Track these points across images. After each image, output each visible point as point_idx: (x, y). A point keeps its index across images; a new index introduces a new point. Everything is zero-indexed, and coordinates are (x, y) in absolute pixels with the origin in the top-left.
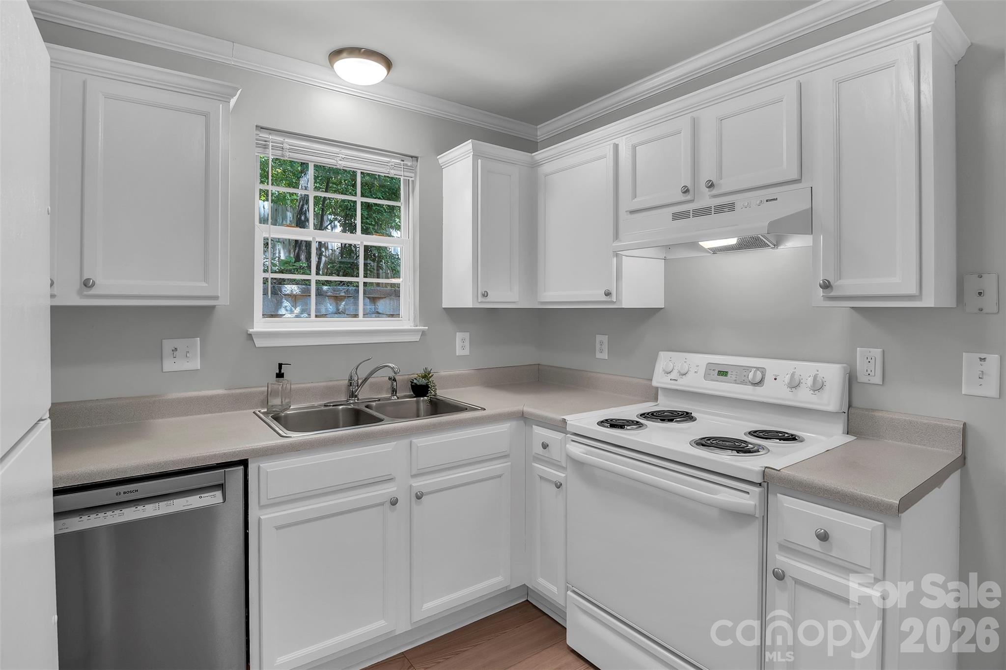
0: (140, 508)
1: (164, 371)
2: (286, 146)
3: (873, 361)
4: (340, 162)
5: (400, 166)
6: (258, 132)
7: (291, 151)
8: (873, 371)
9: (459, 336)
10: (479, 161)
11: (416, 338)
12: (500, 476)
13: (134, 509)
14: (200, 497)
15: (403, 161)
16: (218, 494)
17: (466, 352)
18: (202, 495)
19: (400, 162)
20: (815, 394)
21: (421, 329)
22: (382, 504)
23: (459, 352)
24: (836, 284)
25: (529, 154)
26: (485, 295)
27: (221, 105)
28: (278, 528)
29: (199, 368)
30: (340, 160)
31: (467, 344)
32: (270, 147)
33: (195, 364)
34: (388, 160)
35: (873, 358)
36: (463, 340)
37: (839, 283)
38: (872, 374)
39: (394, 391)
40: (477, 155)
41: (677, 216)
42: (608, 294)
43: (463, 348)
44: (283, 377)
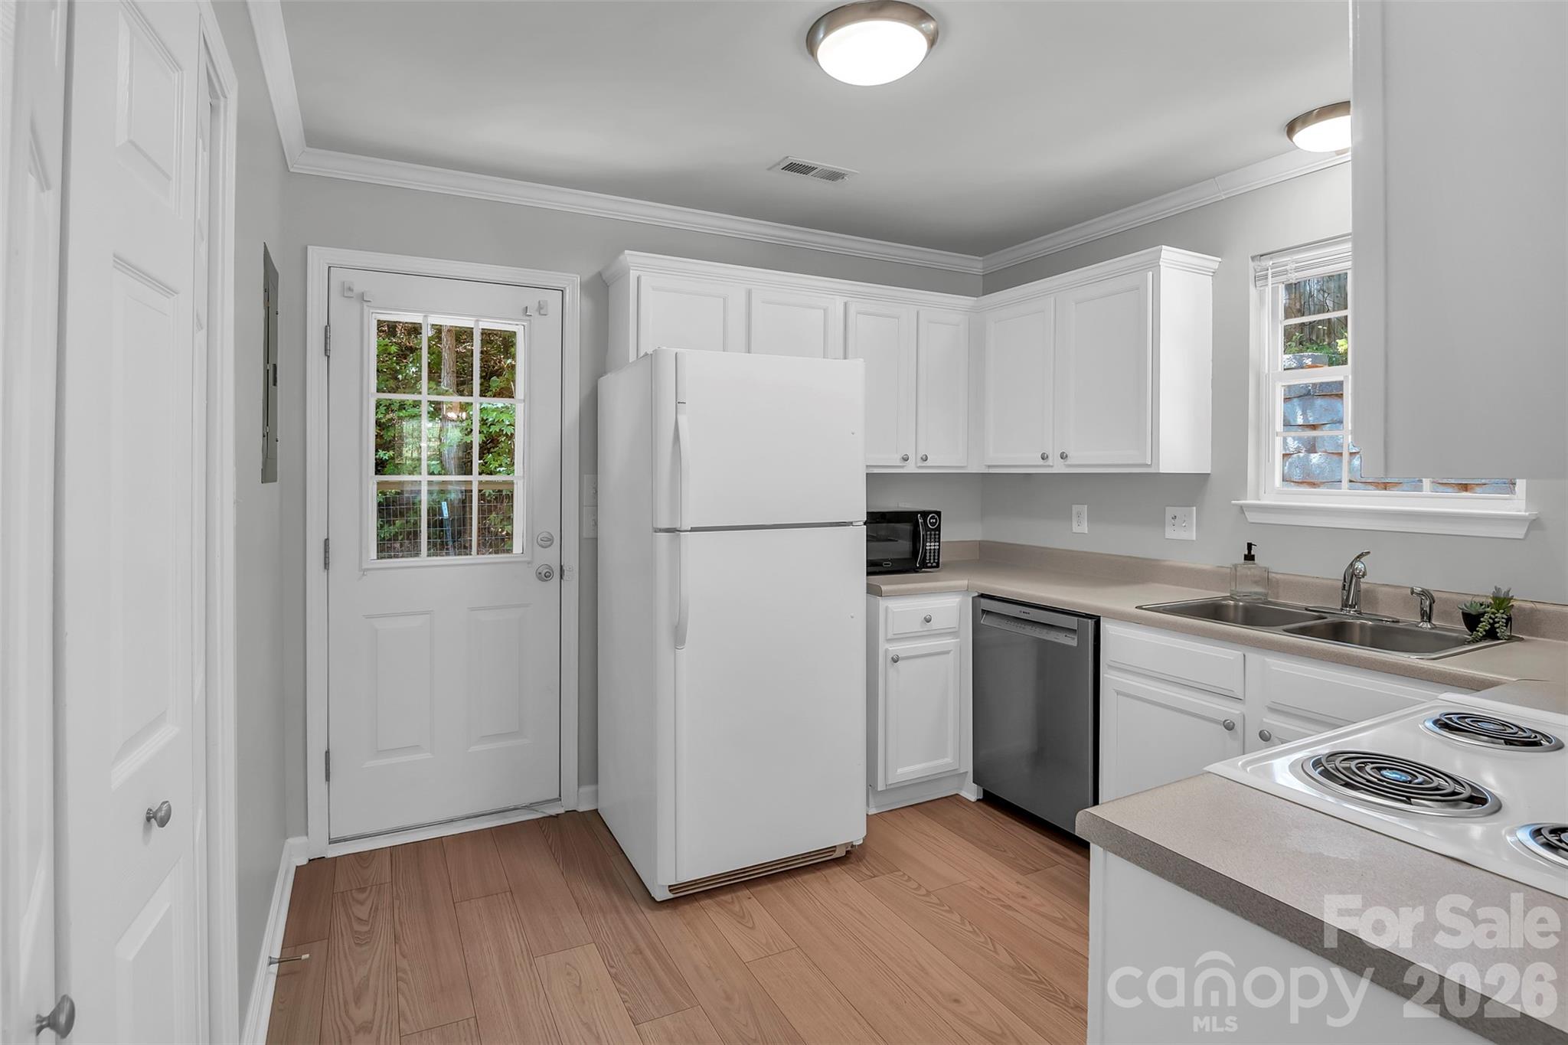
0: (1034, 628)
1: (1167, 537)
2: (1292, 266)
7: (1298, 269)
11: (1518, 532)
13: (1030, 627)
21: (1525, 516)
22: (1218, 723)
27: (1149, 274)
28: (1118, 693)
29: (1195, 539)
32: (1270, 275)
33: (1191, 534)
39: (1426, 616)
44: (1253, 560)
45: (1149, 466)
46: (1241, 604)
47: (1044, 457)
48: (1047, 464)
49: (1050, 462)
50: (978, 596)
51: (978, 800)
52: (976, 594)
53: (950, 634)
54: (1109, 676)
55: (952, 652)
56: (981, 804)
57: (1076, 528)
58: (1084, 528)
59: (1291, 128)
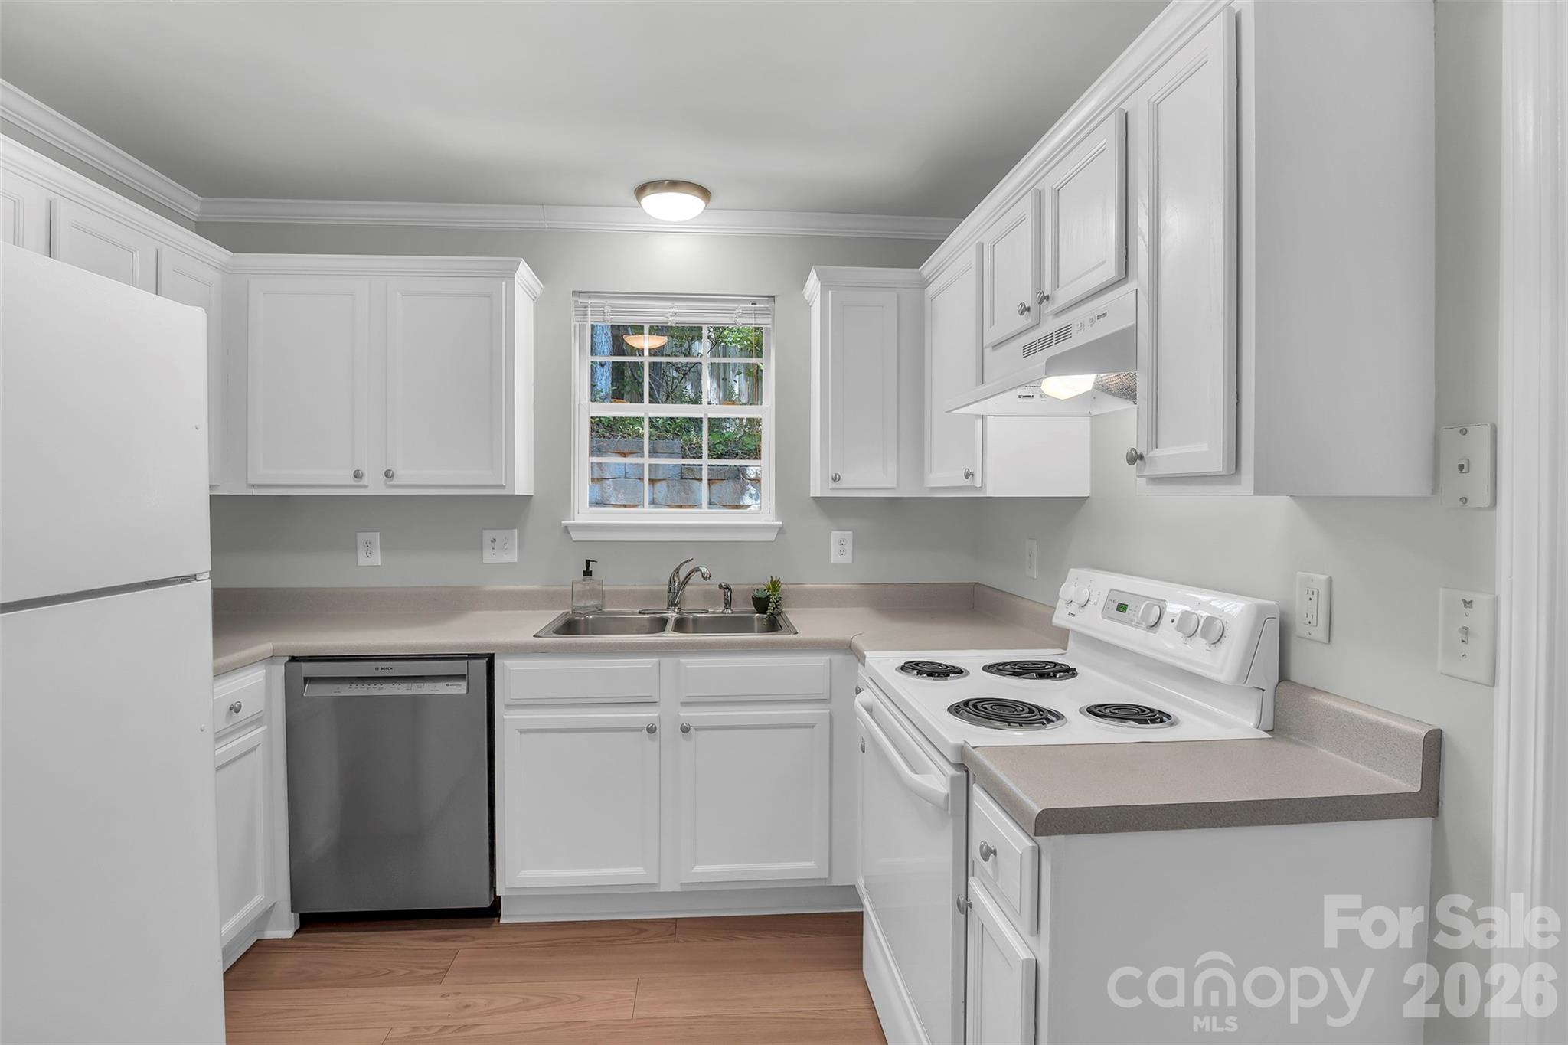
0: (396, 685)
1: (484, 562)
2: (608, 309)
3: (1314, 598)
4: (671, 319)
5: (750, 312)
6: (575, 299)
7: (613, 313)
8: (1315, 616)
9: (836, 535)
10: (830, 292)
11: (771, 536)
12: (812, 726)
13: (391, 685)
14: (447, 685)
15: (755, 304)
16: (464, 684)
17: (847, 558)
18: (450, 684)
19: (750, 306)
20: (1210, 651)
21: (776, 525)
22: (639, 730)
23: (836, 558)
24: (1149, 456)
25: (915, 270)
26: (836, 479)
27: (504, 283)
28: (522, 732)
29: (516, 561)
30: (671, 316)
31: (849, 547)
32: (589, 313)
33: (513, 556)
34: (736, 305)
35: (1316, 593)
36: (842, 542)
37: (1157, 452)
38: (1314, 621)
39: (728, 604)
40: (826, 285)
41: (1029, 350)
42: (968, 475)
43: (842, 552)
44: (591, 575)
45: (502, 487)
46: (591, 617)
47: (357, 475)
48: (361, 483)
49: (365, 481)
50: (289, 661)
51: (296, 932)
52: (287, 659)
53: (251, 723)
54: (508, 717)
55: (259, 749)
56: (300, 935)
57: (362, 560)
58: (376, 559)
59: (641, 190)
